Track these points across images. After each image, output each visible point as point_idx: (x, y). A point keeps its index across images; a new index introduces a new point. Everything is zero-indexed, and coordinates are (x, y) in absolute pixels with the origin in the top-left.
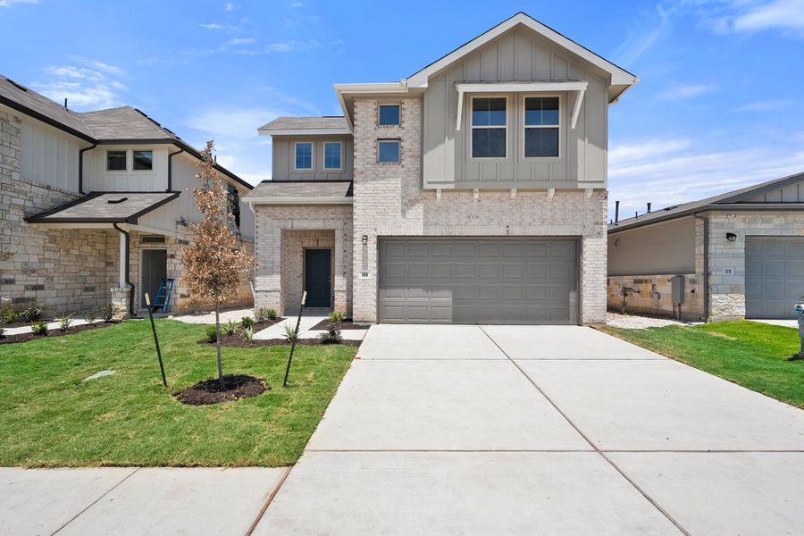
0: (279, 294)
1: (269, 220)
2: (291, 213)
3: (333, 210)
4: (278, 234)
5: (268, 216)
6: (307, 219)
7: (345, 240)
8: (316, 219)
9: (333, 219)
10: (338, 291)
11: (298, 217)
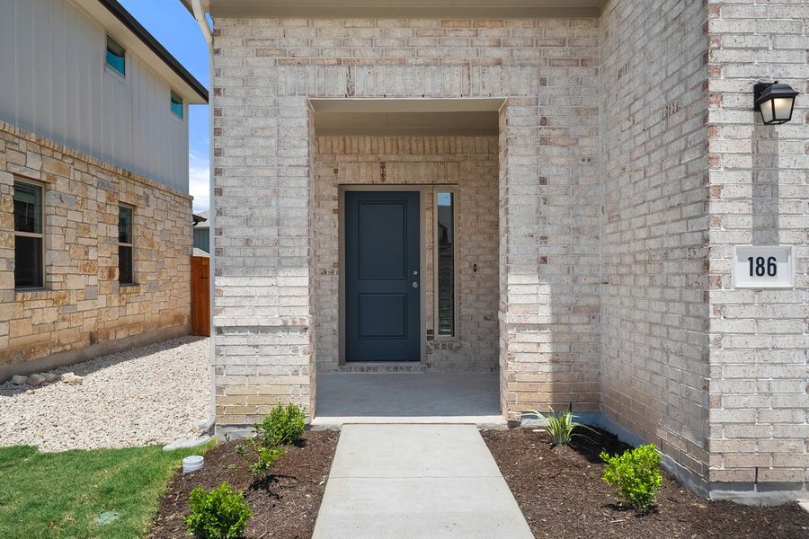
0: (303, 340)
1: (262, 66)
2: (342, 43)
3: (497, 32)
4: (298, 121)
5: (260, 53)
6: (402, 62)
7: (544, 141)
8: (438, 63)
9: (499, 63)
10: (522, 327)
11: (370, 55)
